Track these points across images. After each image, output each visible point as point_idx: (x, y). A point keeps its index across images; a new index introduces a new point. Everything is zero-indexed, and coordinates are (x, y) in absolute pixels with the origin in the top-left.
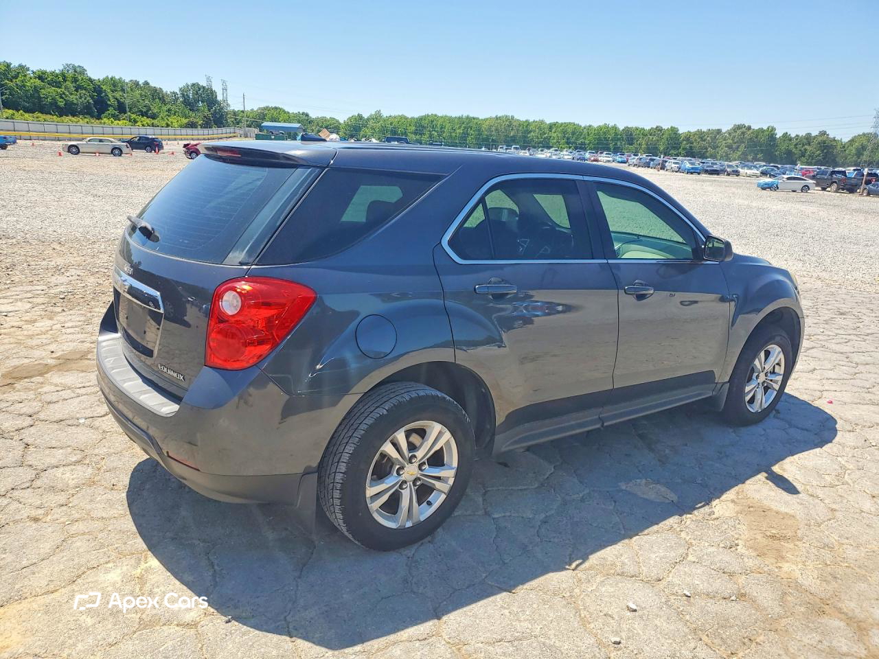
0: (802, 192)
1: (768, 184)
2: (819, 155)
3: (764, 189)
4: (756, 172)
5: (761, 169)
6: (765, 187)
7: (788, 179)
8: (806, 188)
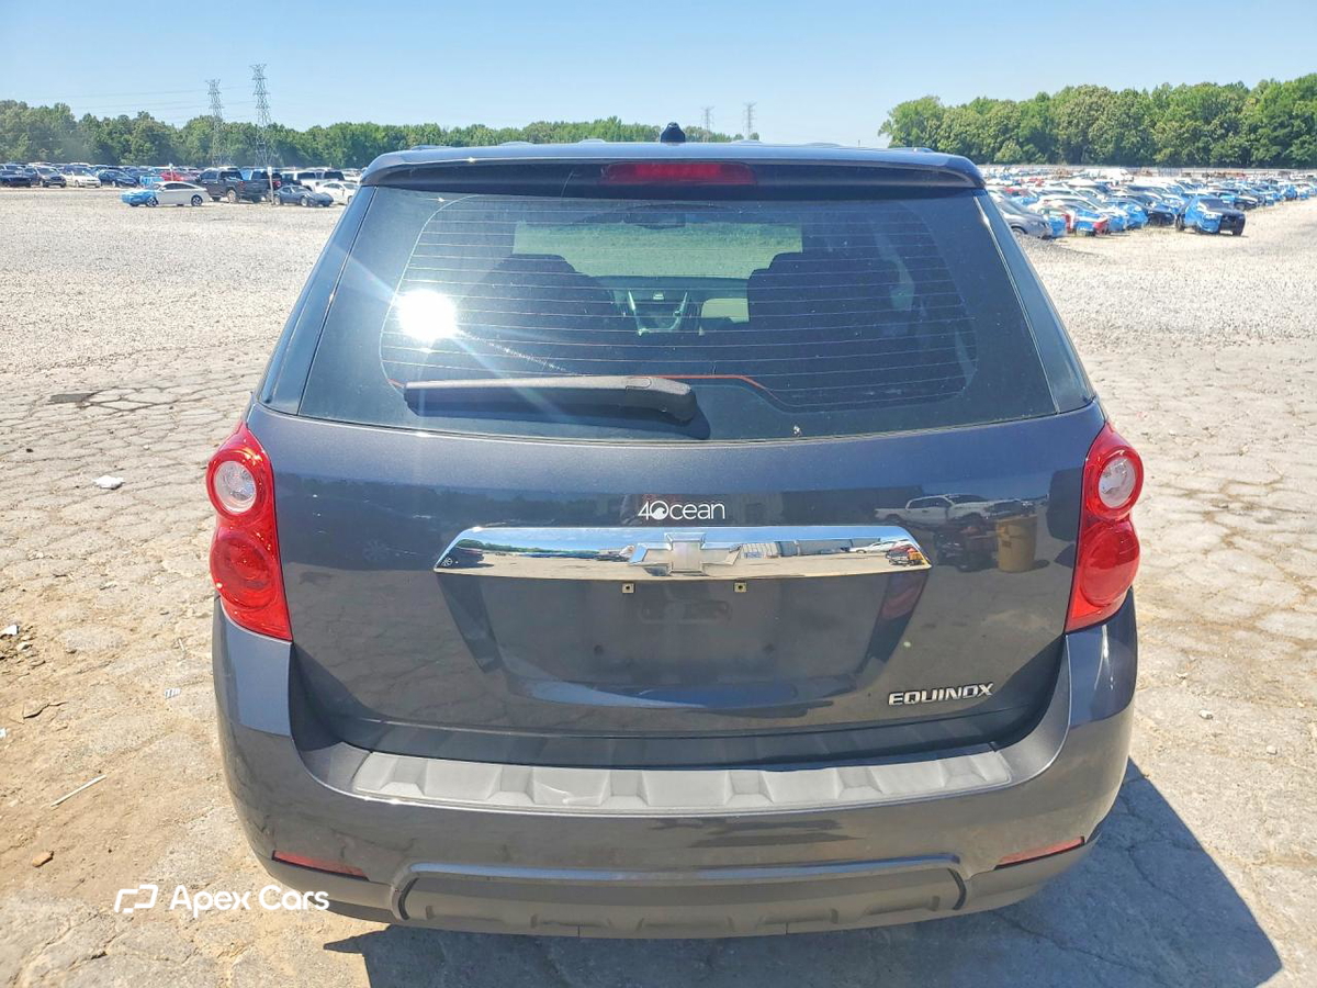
0: (193, 205)
1: (140, 197)
2: (149, 150)
3: (134, 205)
4: (92, 178)
5: (98, 173)
6: (134, 203)
7: (168, 187)
8: (196, 200)
